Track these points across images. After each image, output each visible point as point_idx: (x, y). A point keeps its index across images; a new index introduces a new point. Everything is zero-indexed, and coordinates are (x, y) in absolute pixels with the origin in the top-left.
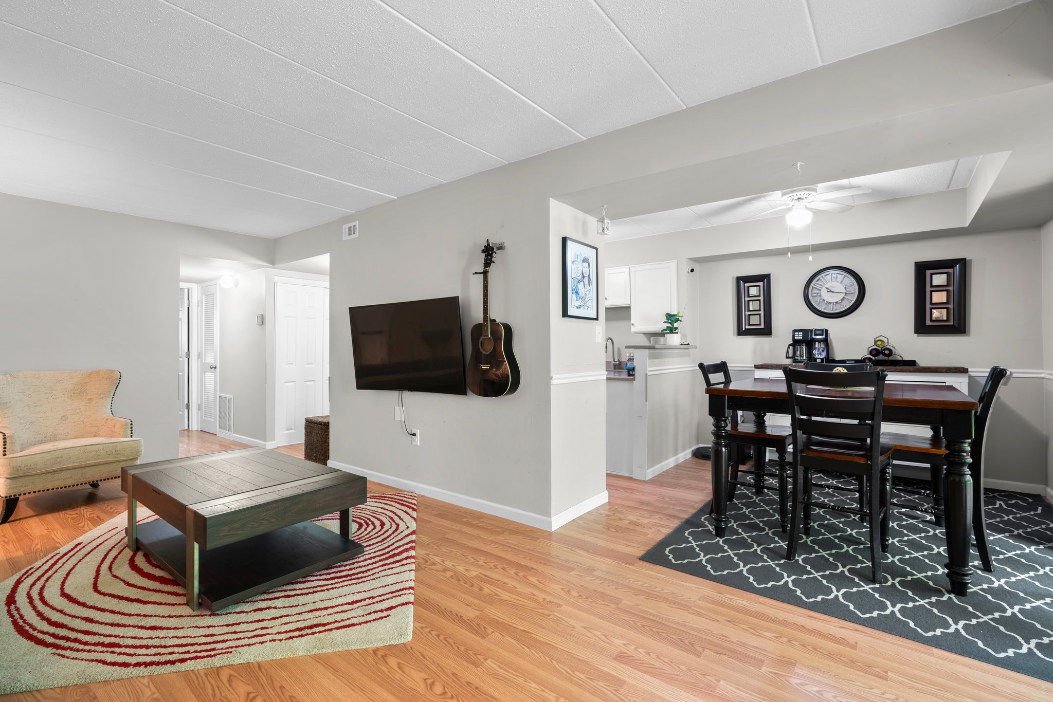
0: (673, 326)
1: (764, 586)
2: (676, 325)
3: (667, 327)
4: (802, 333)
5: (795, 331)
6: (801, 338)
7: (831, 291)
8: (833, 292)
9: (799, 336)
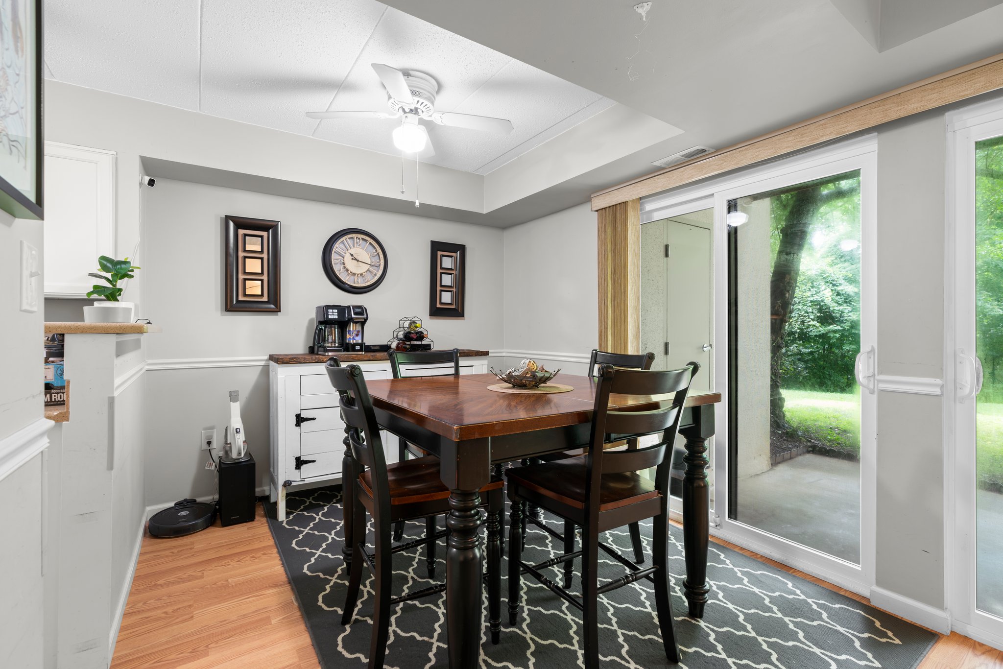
0: (115, 286)
2: (120, 284)
3: (95, 287)
4: (336, 311)
5: (328, 307)
6: (337, 317)
7: (356, 259)
8: (358, 261)
9: (333, 315)
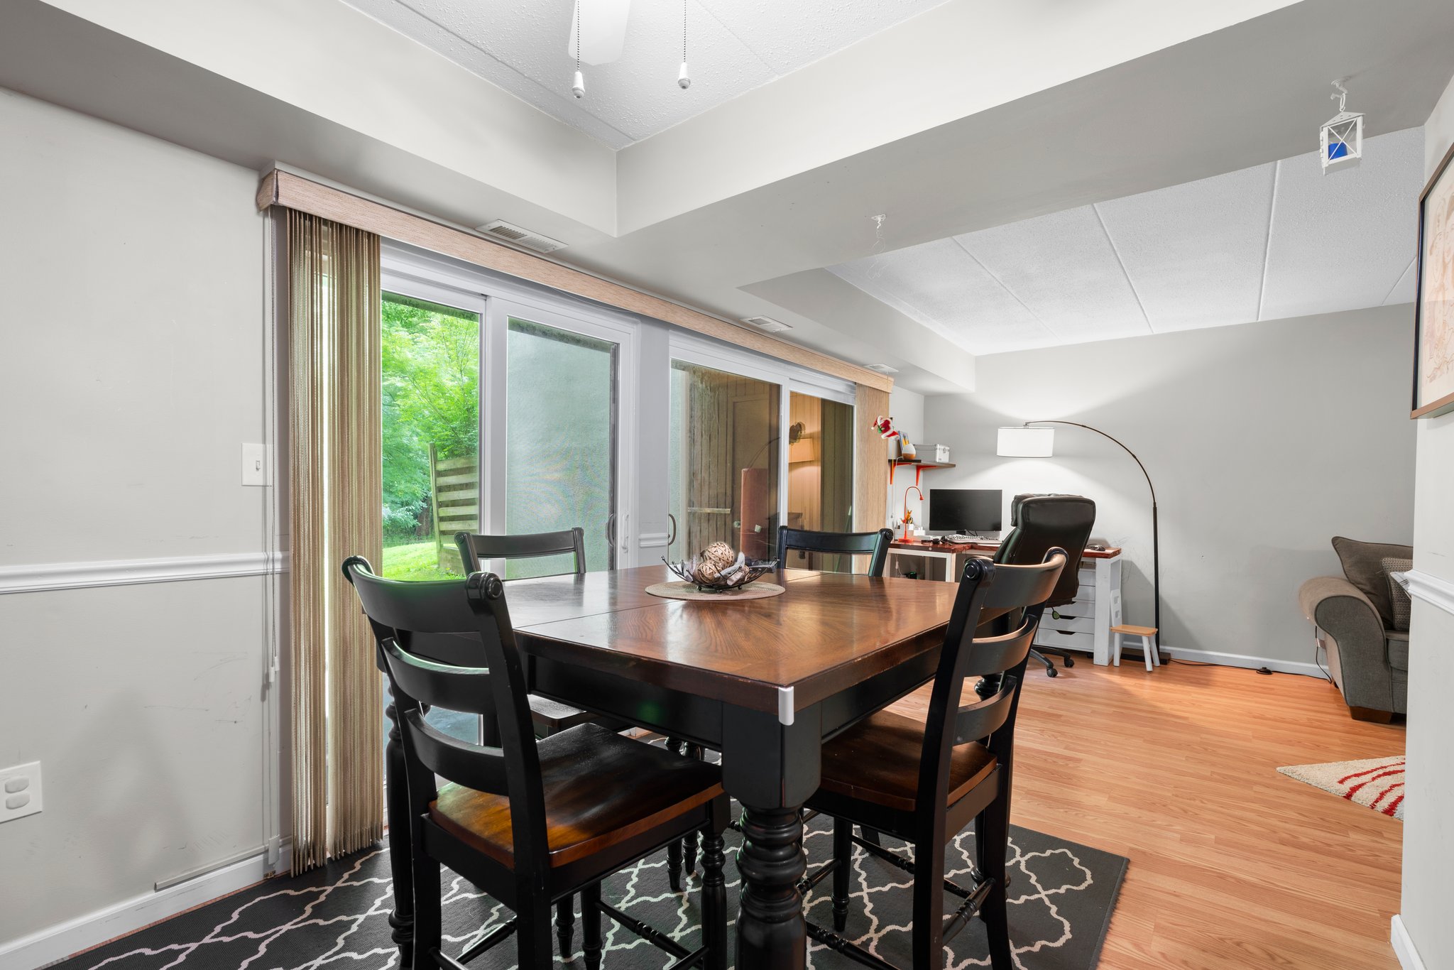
1: (1057, 851)
